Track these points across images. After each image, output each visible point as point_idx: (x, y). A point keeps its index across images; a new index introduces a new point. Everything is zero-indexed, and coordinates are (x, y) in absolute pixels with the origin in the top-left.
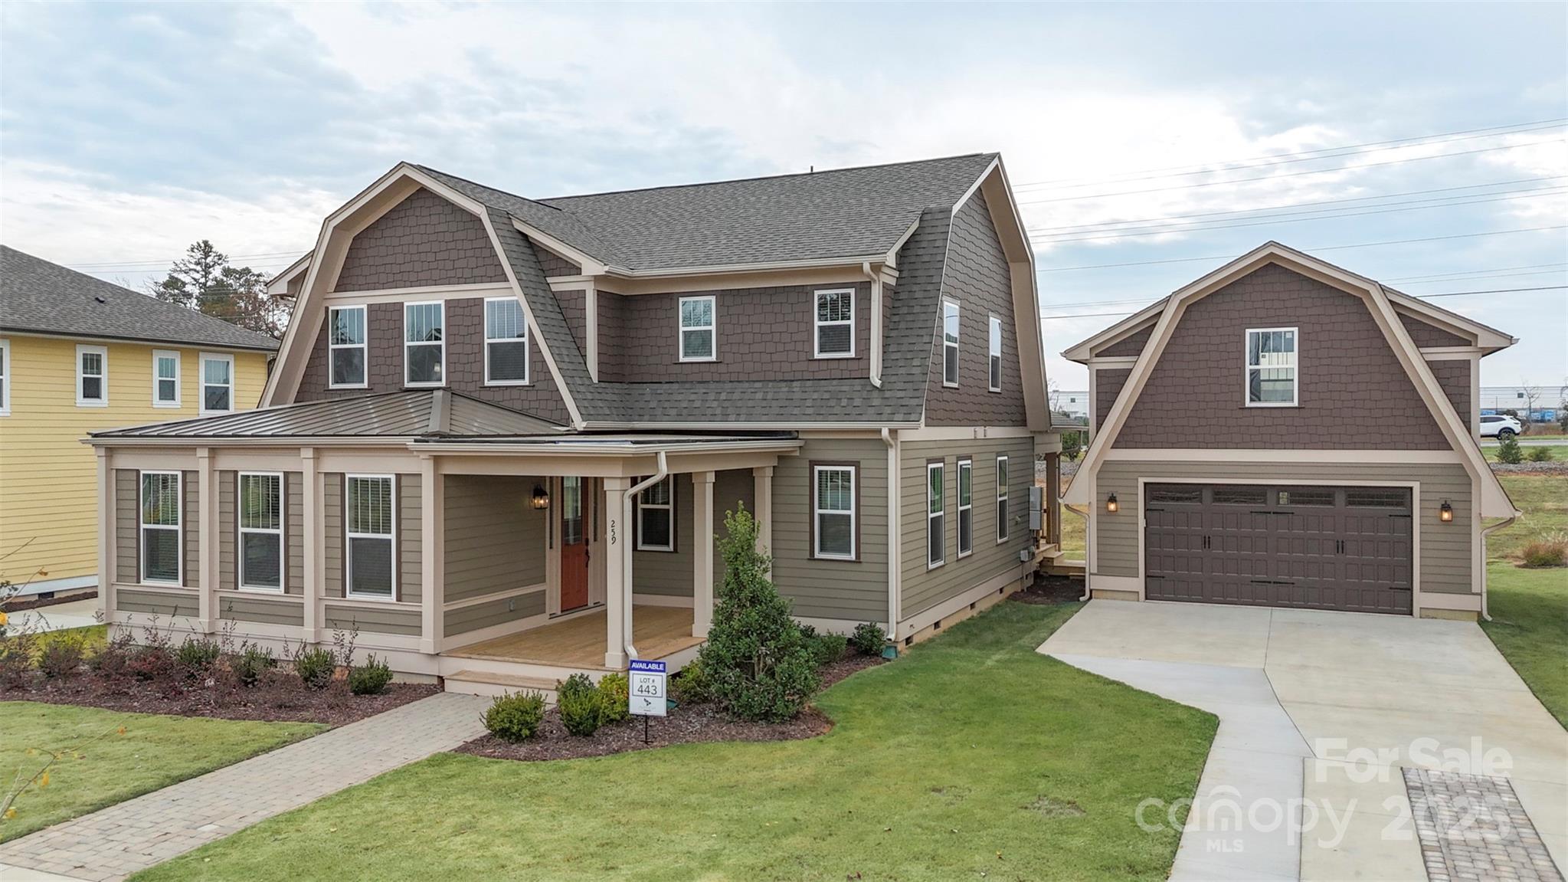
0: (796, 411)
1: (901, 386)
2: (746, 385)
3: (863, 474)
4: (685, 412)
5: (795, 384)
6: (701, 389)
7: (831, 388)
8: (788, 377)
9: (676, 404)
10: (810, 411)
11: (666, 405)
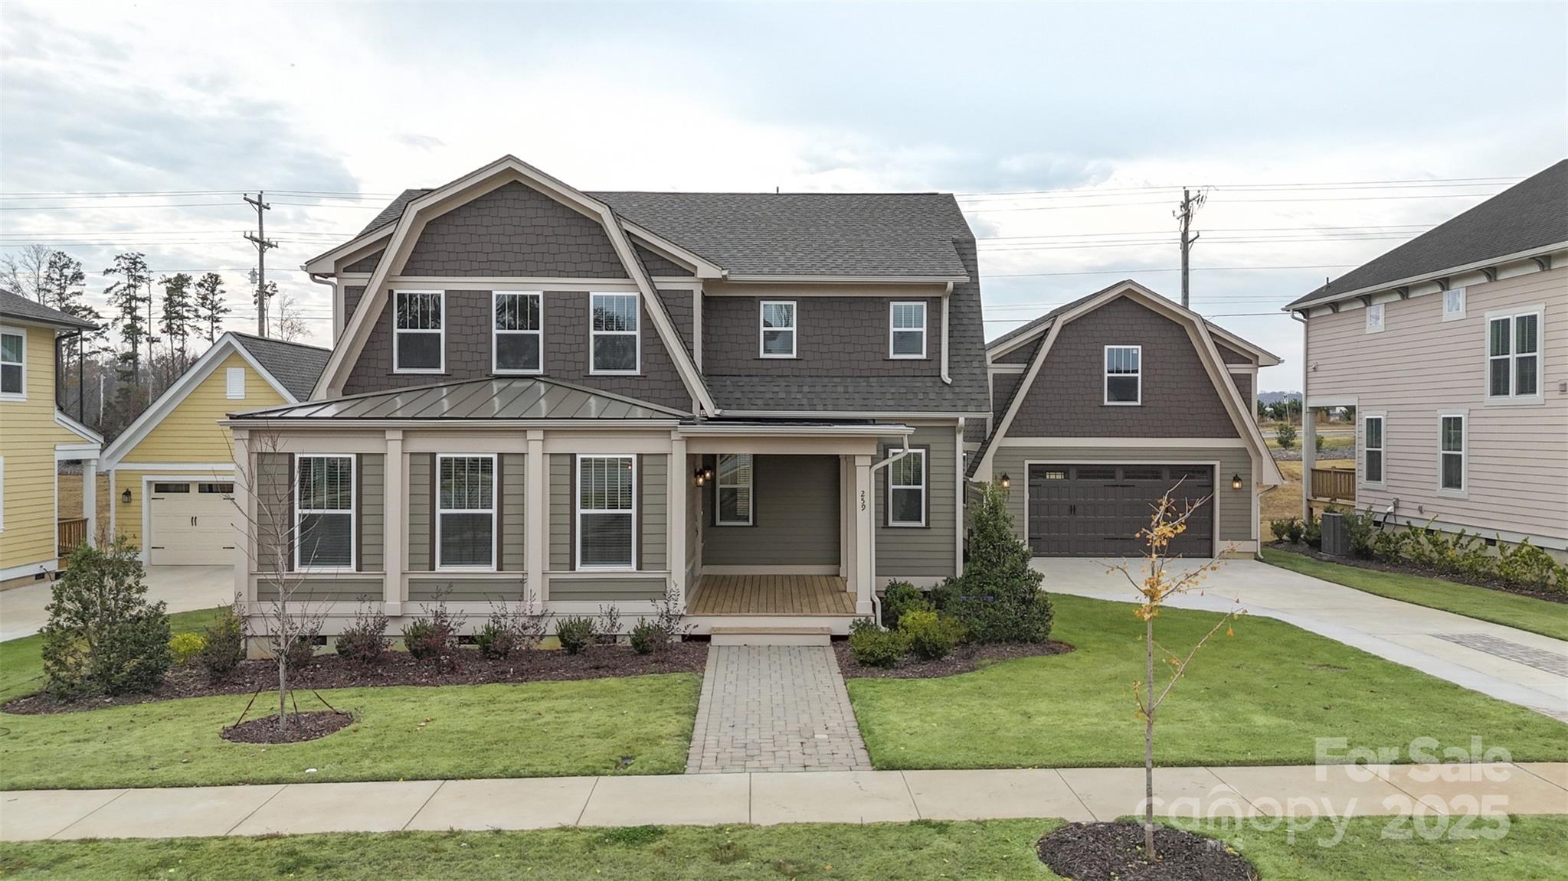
0: (879, 403)
1: (967, 383)
2: (826, 380)
3: (932, 454)
4: (770, 402)
5: (871, 379)
6: (782, 382)
7: (905, 384)
8: (864, 373)
9: (761, 395)
10: (891, 403)
11: (751, 395)
